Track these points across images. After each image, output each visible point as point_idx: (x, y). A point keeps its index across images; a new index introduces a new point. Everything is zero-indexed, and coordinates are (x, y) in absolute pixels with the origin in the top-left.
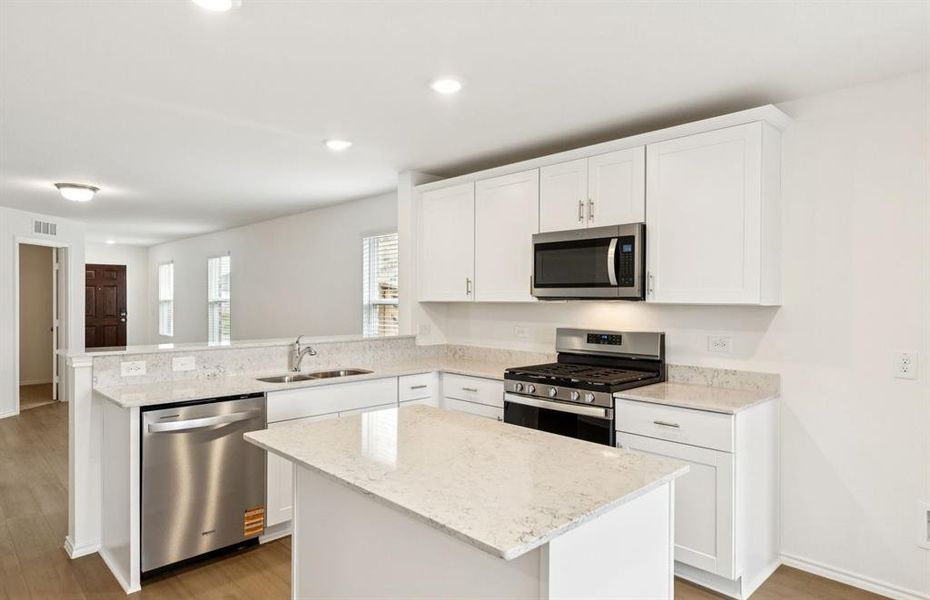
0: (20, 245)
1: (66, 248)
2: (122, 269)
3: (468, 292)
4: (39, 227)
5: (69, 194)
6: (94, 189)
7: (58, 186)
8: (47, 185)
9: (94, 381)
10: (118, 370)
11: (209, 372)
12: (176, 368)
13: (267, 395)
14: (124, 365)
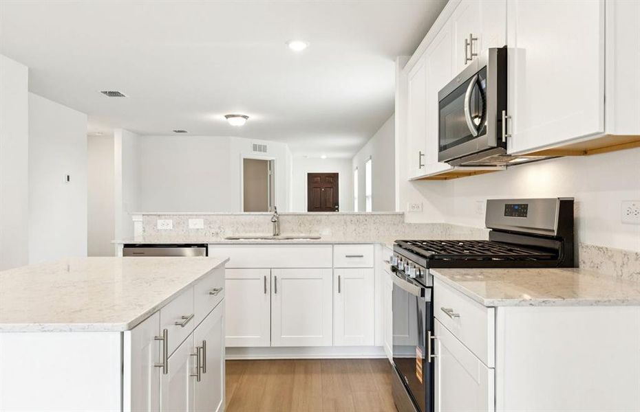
0: (244, 159)
1: (273, 160)
2: (335, 176)
3: (421, 165)
4: (255, 148)
5: (232, 121)
6: (245, 117)
7: (227, 117)
8: (220, 117)
9: (144, 231)
10: (156, 225)
11: (213, 231)
12: (191, 226)
13: (209, 246)
14: (160, 222)
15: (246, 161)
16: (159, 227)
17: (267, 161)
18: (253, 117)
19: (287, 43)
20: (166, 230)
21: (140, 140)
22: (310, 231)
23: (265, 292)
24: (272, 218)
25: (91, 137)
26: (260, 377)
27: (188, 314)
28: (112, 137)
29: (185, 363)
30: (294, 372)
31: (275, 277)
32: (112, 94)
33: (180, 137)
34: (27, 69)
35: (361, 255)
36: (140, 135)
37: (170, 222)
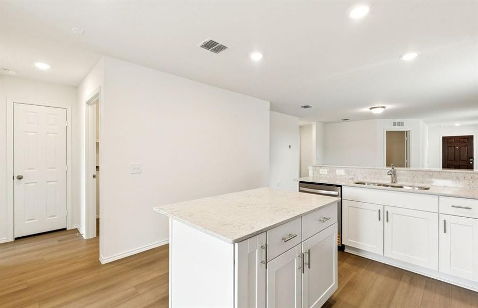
0: (387, 132)
1: (409, 131)
2: (471, 137)
4: (395, 124)
5: (374, 111)
6: (384, 107)
7: (371, 109)
8: (367, 110)
9: (313, 174)
10: (319, 172)
11: (351, 177)
12: (337, 173)
13: (343, 187)
14: (321, 170)
15: (388, 132)
16: (321, 173)
17: (404, 132)
18: (389, 107)
19: (401, 57)
20: (324, 174)
21: (326, 126)
22: (423, 182)
23: (380, 220)
24: (389, 172)
25: (301, 127)
26: (373, 274)
27: (293, 234)
28: (310, 126)
29: (294, 260)
30: (400, 279)
31: (387, 212)
32: (306, 107)
33: (346, 122)
34: (269, 102)
35: (469, 207)
36: (325, 123)
37: (326, 170)
